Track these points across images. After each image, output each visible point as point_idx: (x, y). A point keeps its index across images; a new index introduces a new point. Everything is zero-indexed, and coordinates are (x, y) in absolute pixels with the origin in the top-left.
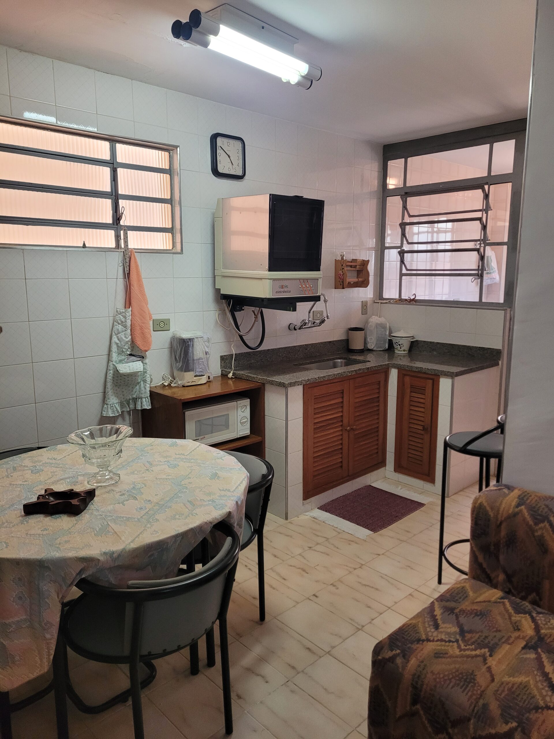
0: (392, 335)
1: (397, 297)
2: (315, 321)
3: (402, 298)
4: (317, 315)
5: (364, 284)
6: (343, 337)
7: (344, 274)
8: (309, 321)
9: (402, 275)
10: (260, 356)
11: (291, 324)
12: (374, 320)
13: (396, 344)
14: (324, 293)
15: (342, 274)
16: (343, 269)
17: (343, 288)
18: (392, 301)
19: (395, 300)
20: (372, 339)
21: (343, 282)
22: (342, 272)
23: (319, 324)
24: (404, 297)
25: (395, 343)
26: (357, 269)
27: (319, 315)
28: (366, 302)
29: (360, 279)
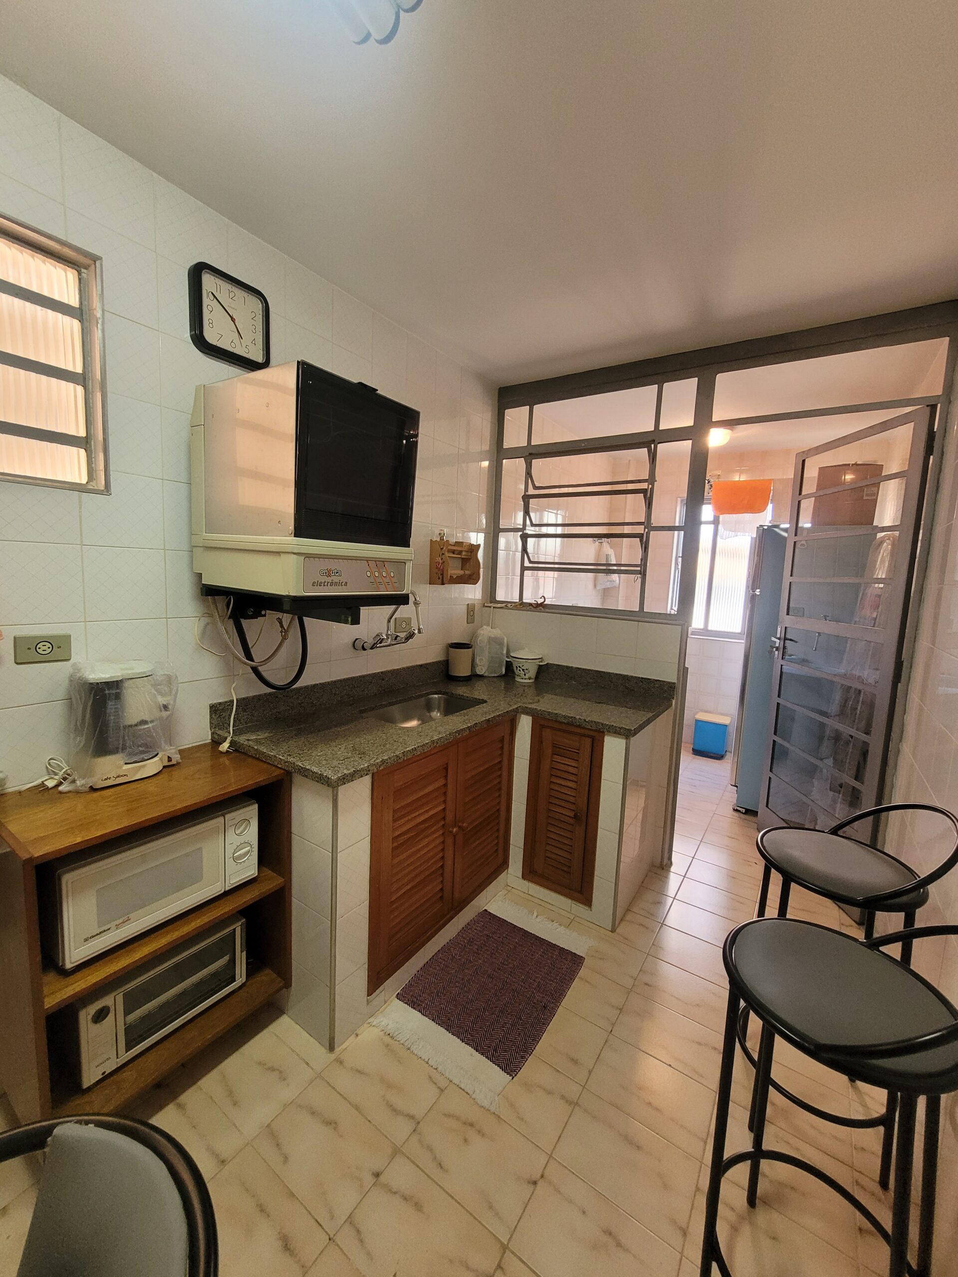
0: (512, 654)
1: (516, 599)
2: (398, 634)
3: (524, 601)
4: (402, 625)
5: (471, 579)
6: (440, 658)
7: (444, 562)
8: (387, 635)
9: (523, 569)
10: (298, 698)
11: (357, 639)
12: (486, 632)
13: (519, 668)
14: (414, 589)
15: (441, 561)
16: (443, 554)
17: (443, 584)
18: (509, 605)
19: (513, 605)
20: (482, 660)
21: (442, 574)
22: (442, 559)
23: (404, 639)
24: (527, 599)
25: (517, 667)
26: (463, 557)
27: (404, 625)
28: (474, 605)
29: (467, 572)
